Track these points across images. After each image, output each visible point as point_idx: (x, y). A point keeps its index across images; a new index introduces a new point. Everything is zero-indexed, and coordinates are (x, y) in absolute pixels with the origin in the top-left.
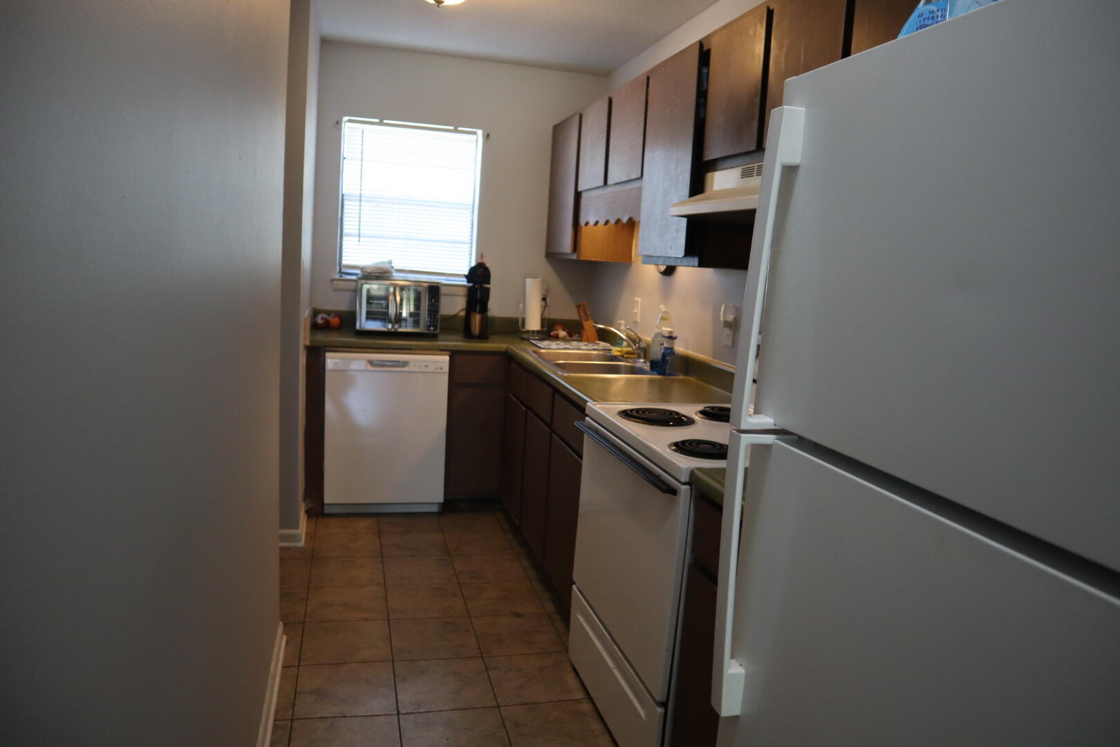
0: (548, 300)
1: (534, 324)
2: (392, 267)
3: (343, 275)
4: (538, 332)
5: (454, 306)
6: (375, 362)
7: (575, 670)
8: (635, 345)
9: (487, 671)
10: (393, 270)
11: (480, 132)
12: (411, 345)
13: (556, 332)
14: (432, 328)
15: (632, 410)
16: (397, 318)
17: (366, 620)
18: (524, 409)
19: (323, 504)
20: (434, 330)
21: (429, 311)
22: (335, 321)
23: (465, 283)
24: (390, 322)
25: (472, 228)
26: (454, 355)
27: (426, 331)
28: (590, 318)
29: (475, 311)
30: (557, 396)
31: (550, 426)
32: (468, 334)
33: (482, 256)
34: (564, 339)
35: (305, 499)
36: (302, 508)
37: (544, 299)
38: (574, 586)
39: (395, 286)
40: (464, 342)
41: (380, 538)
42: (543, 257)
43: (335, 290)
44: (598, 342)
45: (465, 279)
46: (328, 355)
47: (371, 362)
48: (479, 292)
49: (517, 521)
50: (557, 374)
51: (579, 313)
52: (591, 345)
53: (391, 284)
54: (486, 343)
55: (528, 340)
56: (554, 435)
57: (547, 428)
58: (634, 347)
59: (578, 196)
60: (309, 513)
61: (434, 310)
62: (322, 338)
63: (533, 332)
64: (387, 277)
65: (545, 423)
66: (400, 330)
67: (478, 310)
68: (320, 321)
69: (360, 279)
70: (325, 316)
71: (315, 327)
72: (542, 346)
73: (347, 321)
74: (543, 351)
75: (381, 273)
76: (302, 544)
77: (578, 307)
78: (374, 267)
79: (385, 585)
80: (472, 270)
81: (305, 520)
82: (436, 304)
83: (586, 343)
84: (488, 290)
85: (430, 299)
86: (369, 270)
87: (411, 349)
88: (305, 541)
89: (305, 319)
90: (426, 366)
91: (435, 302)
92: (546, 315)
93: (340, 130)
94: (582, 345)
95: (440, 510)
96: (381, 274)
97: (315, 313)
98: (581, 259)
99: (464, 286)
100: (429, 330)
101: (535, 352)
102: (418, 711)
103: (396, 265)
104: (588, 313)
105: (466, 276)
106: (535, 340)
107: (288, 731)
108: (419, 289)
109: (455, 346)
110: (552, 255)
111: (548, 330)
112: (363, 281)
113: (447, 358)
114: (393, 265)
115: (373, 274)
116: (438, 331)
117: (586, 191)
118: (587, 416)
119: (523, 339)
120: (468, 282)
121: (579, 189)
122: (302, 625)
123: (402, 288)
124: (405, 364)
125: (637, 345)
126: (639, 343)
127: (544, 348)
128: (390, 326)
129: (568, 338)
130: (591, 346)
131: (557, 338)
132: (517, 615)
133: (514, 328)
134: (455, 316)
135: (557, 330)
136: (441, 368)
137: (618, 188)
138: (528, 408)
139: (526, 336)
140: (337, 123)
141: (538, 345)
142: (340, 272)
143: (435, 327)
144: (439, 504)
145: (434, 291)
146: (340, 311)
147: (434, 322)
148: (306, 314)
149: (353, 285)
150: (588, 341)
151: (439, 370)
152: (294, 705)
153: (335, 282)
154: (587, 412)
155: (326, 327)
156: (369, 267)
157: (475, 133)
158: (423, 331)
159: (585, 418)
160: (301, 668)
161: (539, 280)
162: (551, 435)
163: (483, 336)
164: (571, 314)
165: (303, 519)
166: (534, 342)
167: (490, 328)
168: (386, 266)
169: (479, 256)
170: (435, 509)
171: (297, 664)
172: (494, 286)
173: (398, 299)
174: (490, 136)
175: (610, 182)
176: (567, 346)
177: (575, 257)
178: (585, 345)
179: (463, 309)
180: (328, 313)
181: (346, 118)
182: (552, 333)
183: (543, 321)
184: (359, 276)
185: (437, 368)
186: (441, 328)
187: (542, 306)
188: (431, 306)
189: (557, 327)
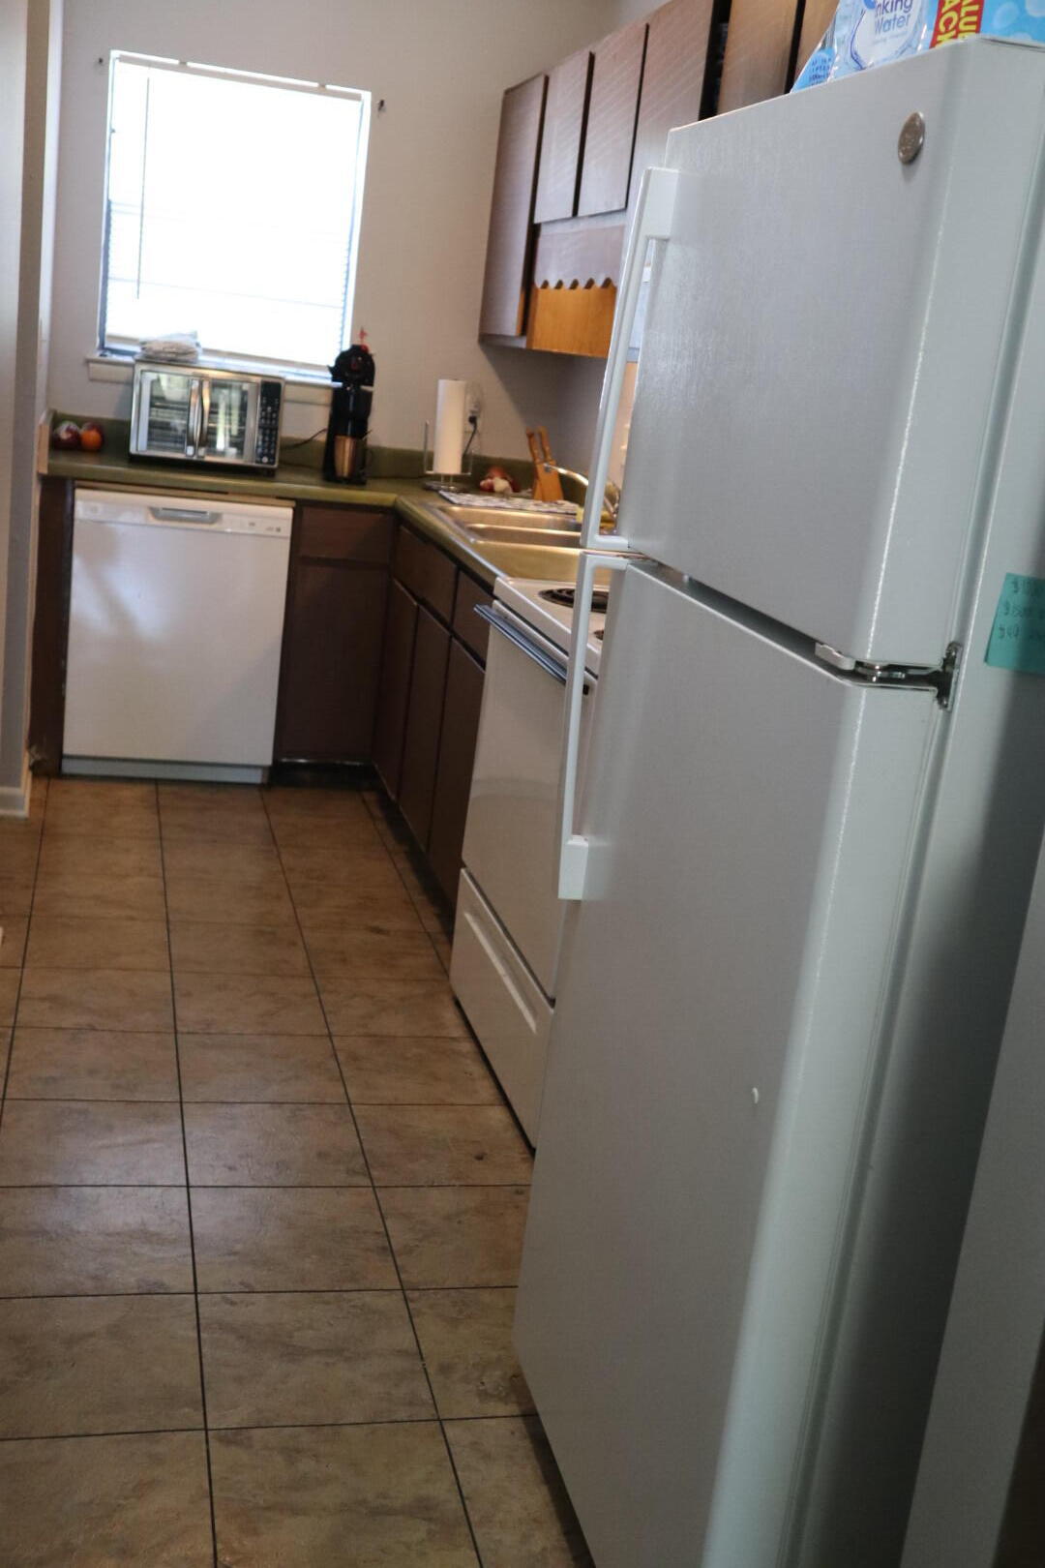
0: (479, 422)
1: (448, 463)
2: (198, 345)
3: (108, 353)
4: (456, 479)
5: (307, 422)
6: (162, 513)
7: (458, 1004)
8: (613, 505)
9: (318, 993)
10: (199, 350)
11: (367, 96)
12: (226, 485)
13: (489, 481)
14: (265, 460)
15: (560, 591)
16: (204, 438)
17: (132, 919)
18: (415, 603)
19: (61, 756)
20: (269, 463)
21: (260, 427)
22: (91, 436)
23: (329, 382)
24: (191, 443)
25: (347, 279)
26: (302, 508)
27: (254, 464)
28: (549, 457)
29: (346, 435)
30: (463, 576)
31: (448, 627)
32: (329, 473)
33: (363, 334)
34: (503, 494)
35: (29, 747)
36: (26, 761)
37: (473, 420)
38: (463, 871)
39: (202, 379)
40: (323, 486)
41: (158, 813)
42: (475, 339)
43: (92, 380)
44: (560, 502)
45: (330, 375)
46: (79, 493)
47: (154, 512)
48: (352, 398)
49: (393, 797)
50: (467, 542)
51: (531, 450)
52: (546, 505)
53: (195, 375)
54: (363, 490)
55: (437, 491)
56: (455, 642)
57: (445, 630)
58: (612, 509)
59: (534, 231)
60: (36, 769)
61: (270, 425)
62: (69, 464)
63: (447, 478)
64: (187, 361)
65: (442, 621)
66: (209, 459)
67: (349, 433)
68: (64, 435)
69: (138, 361)
70: (73, 426)
71: (56, 445)
72: (456, 501)
73: (111, 439)
74: (456, 509)
75: (177, 354)
76: (23, 812)
77: (530, 436)
78: (165, 343)
79: (164, 878)
80: (344, 359)
81: (29, 780)
82: (274, 415)
83: (540, 502)
84: (369, 395)
85: (264, 407)
86: (156, 348)
87: (226, 493)
88: (30, 808)
89: (41, 427)
90: (252, 524)
91: (273, 412)
92: (475, 450)
93: (105, 74)
94: (530, 504)
95: (265, 781)
96: (176, 357)
97: (56, 420)
98: (534, 348)
99: (327, 387)
100: (261, 462)
101: (443, 510)
102: (207, 1031)
103: (206, 342)
104: (547, 449)
105: (332, 370)
106: (448, 491)
107: (9, 1040)
108: (246, 387)
109: (304, 491)
110: (489, 340)
111: (475, 475)
112: (144, 367)
113: (288, 513)
114: (199, 340)
115: (163, 355)
116: (276, 466)
117: (548, 223)
118: (496, 598)
119: (429, 489)
120: (334, 379)
121: (537, 220)
122: (27, 919)
123: (217, 385)
124: (216, 518)
125: (616, 505)
126: (619, 502)
127: (460, 505)
128: (190, 450)
129: (510, 492)
130: (546, 507)
131: (490, 490)
132: (378, 931)
133: (414, 468)
134: (307, 442)
135: (491, 478)
136: (278, 530)
137: (594, 224)
138: (422, 602)
139: (434, 484)
140: (101, 61)
141: (452, 499)
142: (102, 347)
143: (272, 457)
144: (263, 768)
145: (271, 392)
146: (102, 420)
147: (269, 449)
148: (42, 418)
149: (125, 371)
150: (544, 500)
151: (274, 533)
152: (17, 1009)
153: (91, 365)
154: (496, 592)
155: (73, 446)
156: (156, 341)
157: (357, 98)
158: (249, 464)
159: (492, 602)
160: (26, 971)
161: (461, 383)
162: (450, 641)
163: (356, 480)
164: (517, 450)
165: (26, 777)
166: (445, 494)
167: (368, 466)
168: (188, 342)
169: (359, 332)
170: (256, 777)
171: (20, 965)
172: (381, 390)
173: (207, 402)
174: (386, 104)
175: (582, 211)
176: (503, 504)
177: (522, 344)
178: (536, 505)
179: (324, 430)
180: (79, 421)
181: (115, 54)
182: (482, 483)
183: (466, 459)
184: (137, 357)
185: (270, 529)
186: (280, 461)
187: (465, 432)
188: (266, 418)
189: (493, 472)
